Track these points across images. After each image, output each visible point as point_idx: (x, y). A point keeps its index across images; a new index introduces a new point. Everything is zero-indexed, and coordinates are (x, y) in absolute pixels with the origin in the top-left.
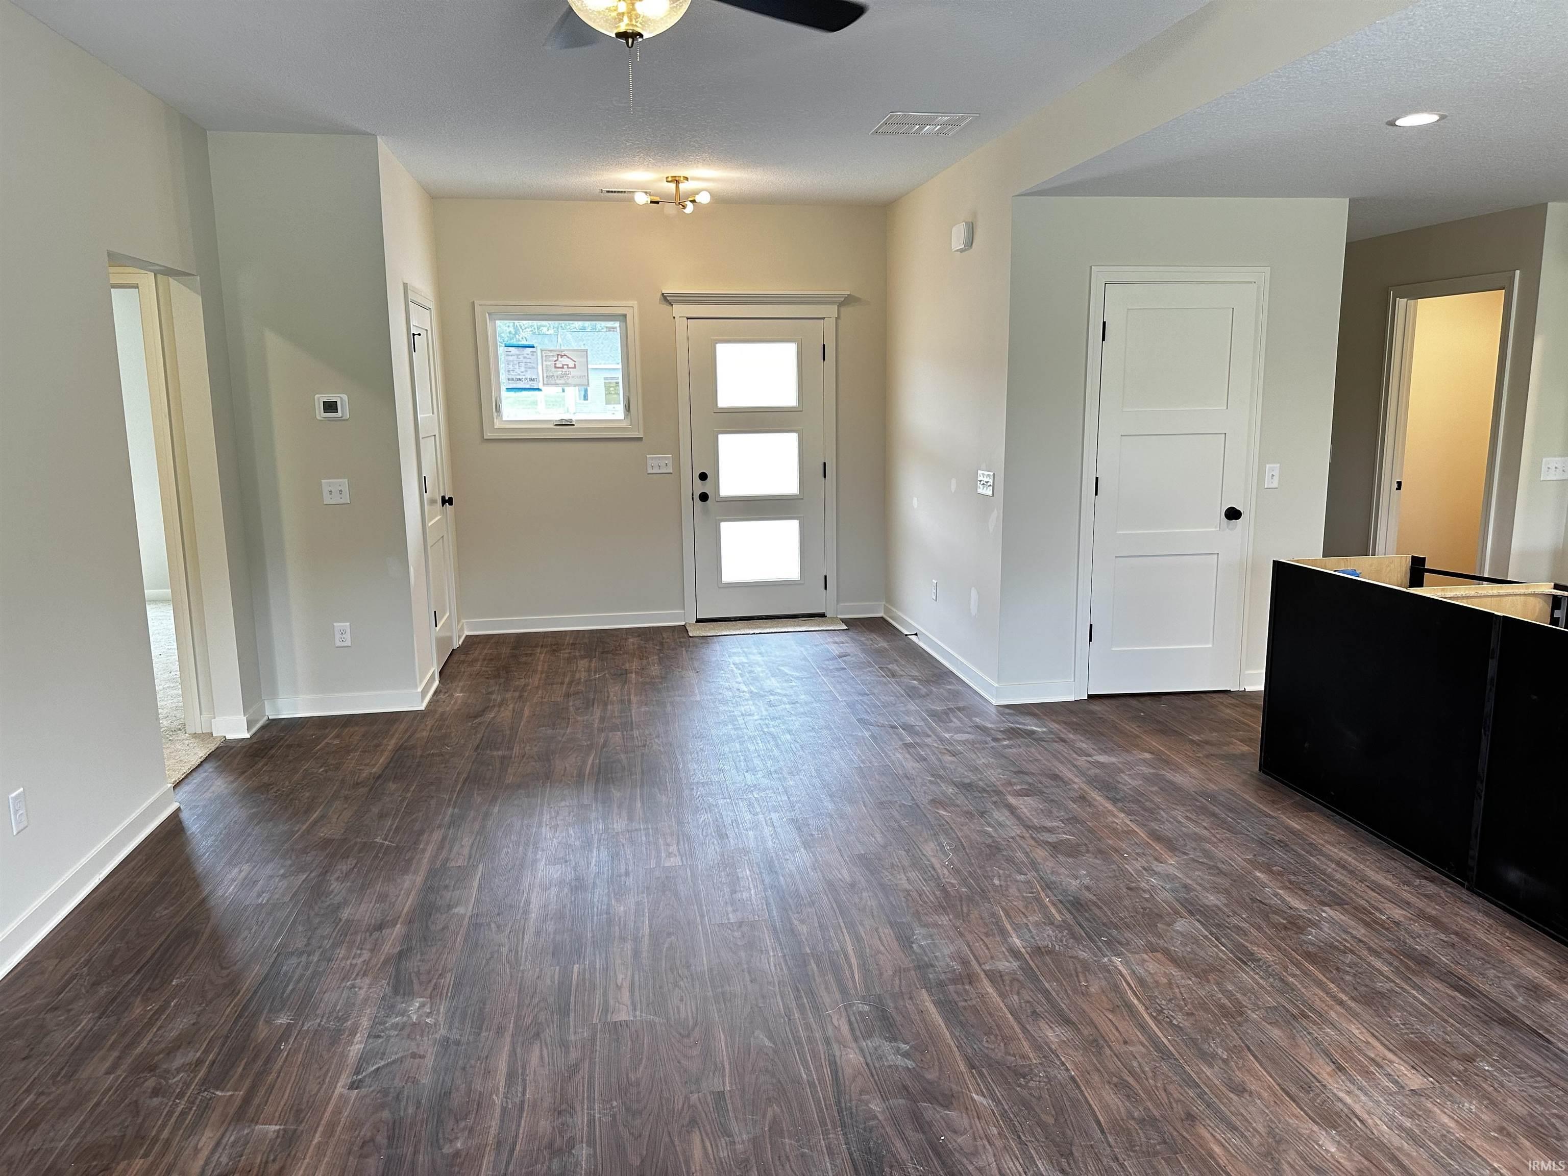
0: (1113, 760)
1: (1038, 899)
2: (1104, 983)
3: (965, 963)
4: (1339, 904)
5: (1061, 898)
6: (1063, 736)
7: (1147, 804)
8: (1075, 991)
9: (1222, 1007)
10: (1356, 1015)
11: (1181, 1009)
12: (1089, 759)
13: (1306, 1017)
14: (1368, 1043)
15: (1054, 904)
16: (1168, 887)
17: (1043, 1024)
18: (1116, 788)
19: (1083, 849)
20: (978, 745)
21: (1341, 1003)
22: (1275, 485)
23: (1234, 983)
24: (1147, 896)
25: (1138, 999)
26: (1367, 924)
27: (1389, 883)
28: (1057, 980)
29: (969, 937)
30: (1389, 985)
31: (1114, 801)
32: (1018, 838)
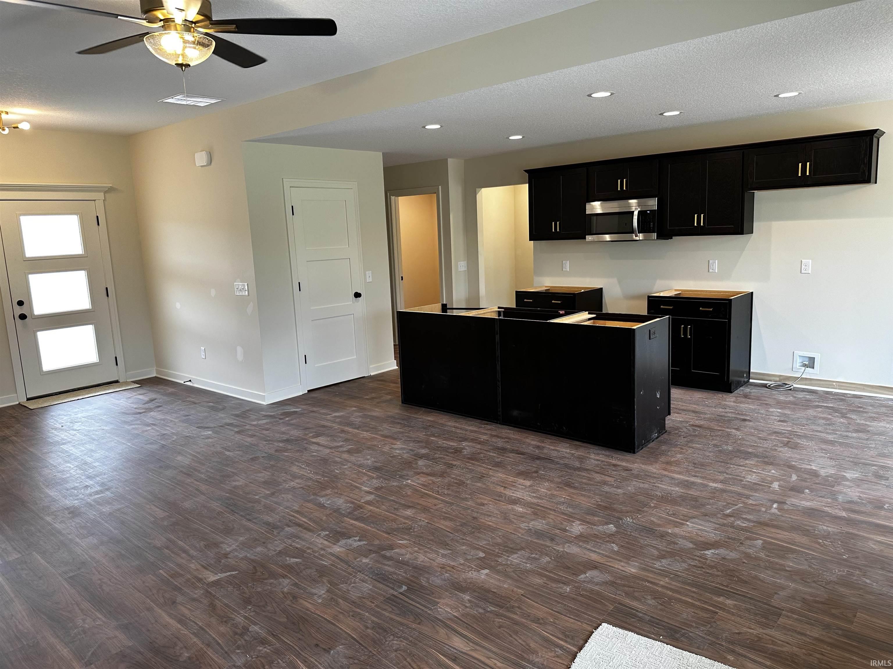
0: (342, 414)
1: (359, 472)
2: (411, 490)
3: (352, 503)
4: (466, 440)
5: (368, 468)
6: (311, 410)
7: (371, 426)
8: (404, 497)
9: (456, 483)
10: (497, 471)
11: (444, 489)
12: (331, 416)
13: (484, 477)
14: (507, 478)
15: (368, 471)
16: (405, 452)
17: (401, 511)
18: (353, 424)
19: (361, 449)
20: (274, 423)
21: (490, 469)
22: (371, 281)
23: (454, 475)
24: (400, 457)
25: (427, 491)
26: (479, 444)
27: (475, 429)
28: (394, 495)
29: (345, 494)
30: (500, 459)
31: (358, 429)
32: (331, 453)
